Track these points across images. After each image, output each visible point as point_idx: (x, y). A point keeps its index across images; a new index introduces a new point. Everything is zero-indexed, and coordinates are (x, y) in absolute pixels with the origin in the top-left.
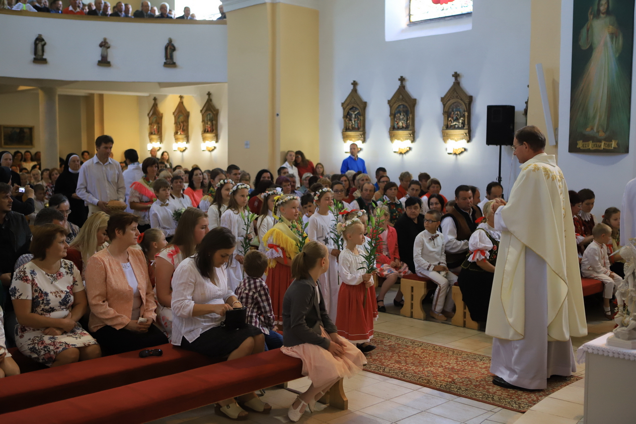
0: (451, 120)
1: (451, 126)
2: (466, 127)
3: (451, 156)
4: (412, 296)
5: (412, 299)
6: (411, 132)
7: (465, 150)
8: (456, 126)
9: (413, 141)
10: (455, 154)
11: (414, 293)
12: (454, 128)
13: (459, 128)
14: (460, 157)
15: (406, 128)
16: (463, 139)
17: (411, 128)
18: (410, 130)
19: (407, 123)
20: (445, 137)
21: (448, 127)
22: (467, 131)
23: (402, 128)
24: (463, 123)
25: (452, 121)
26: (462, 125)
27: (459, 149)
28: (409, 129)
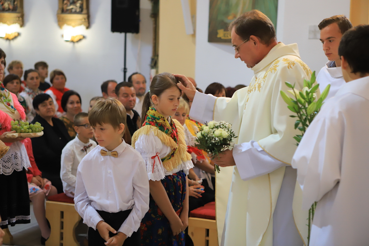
0: (66, 4)
1: (67, 10)
2: (85, 11)
3: (68, 43)
4: (62, 223)
5: (62, 227)
6: (19, 15)
7: (84, 37)
8: (73, 10)
9: (22, 25)
10: (72, 42)
11: (65, 220)
12: (71, 12)
13: (76, 13)
14: (78, 45)
15: (14, 10)
16: (81, 24)
17: (19, 10)
18: (19, 13)
19: (14, 5)
20: (61, 22)
21: (63, 11)
22: (85, 16)
23: (9, 10)
24: (81, 7)
25: (69, 4)
26: (80, 9)
27: (77, 36)
28: (18, 11)
